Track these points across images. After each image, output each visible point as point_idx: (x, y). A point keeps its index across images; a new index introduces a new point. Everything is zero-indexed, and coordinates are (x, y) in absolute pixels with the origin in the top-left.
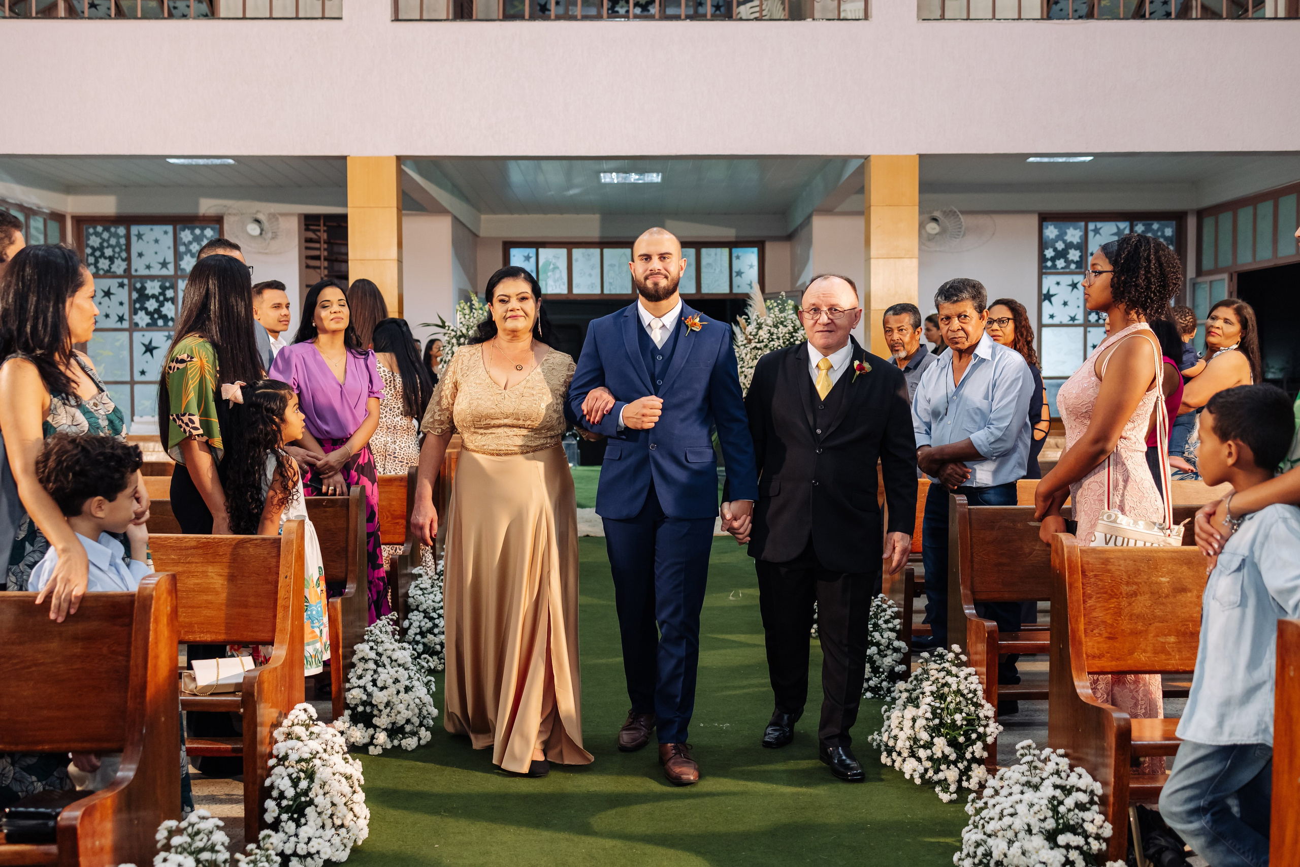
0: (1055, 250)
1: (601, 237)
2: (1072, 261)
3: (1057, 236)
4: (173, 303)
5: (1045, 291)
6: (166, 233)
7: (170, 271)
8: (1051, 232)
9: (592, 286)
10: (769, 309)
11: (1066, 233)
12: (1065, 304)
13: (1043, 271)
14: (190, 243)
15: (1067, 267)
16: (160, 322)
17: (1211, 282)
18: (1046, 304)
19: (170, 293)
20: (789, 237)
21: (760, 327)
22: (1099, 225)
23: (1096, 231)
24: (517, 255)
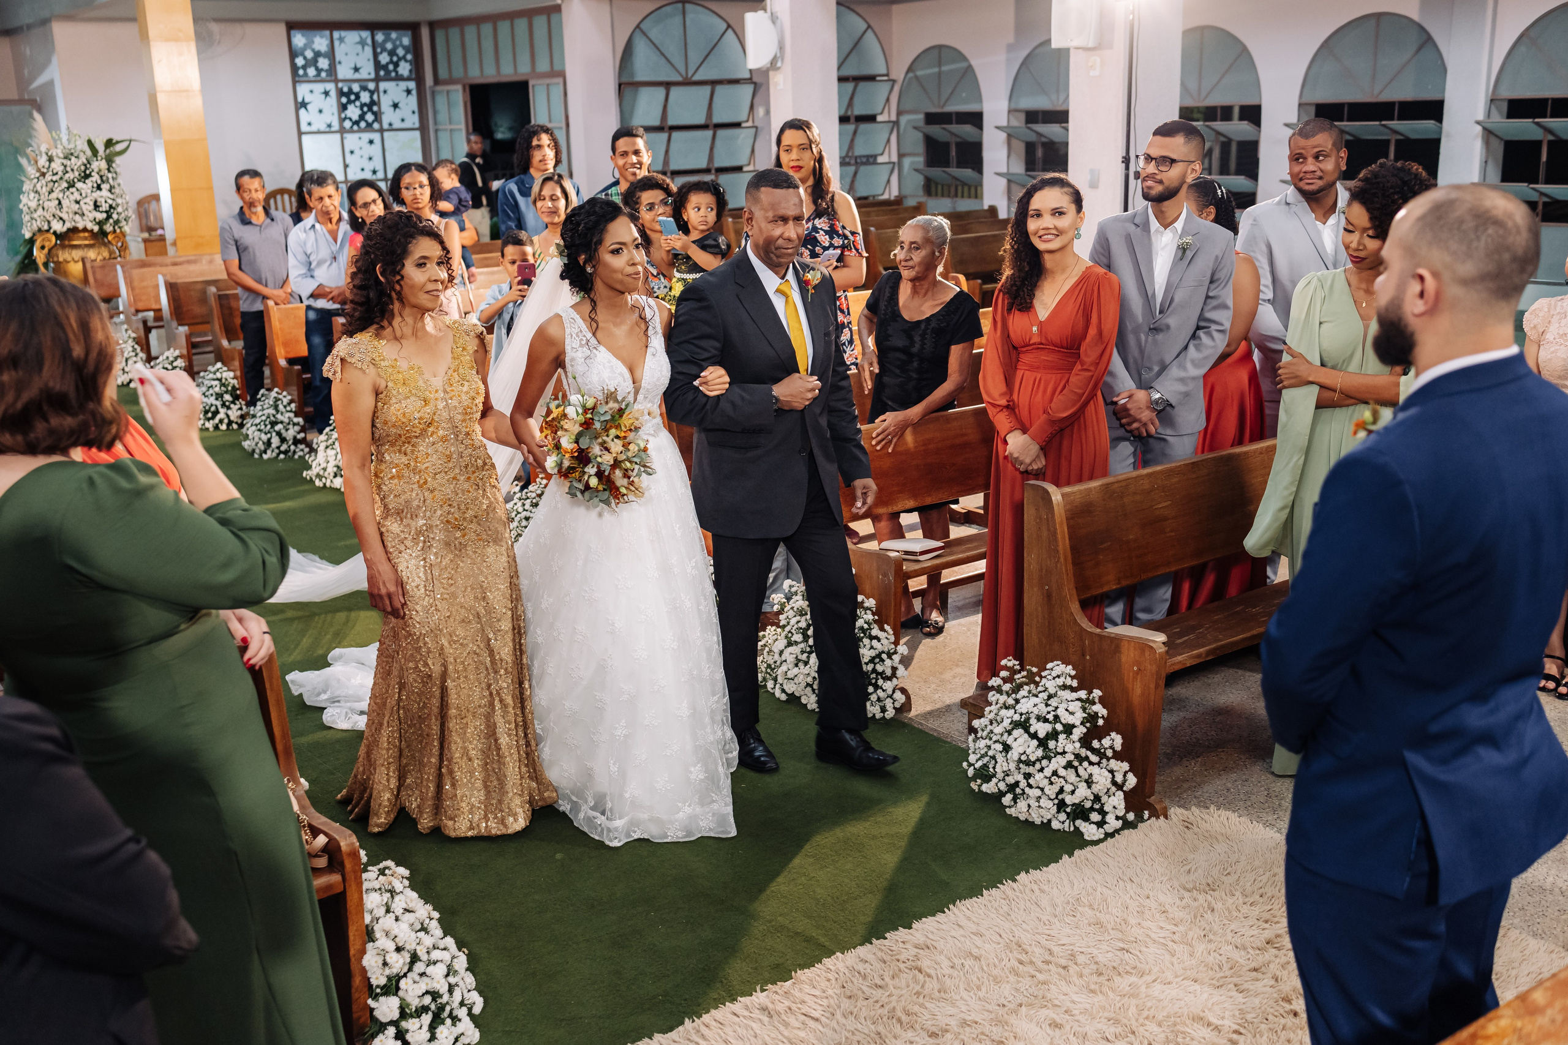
0: (305, 58)
2: (322, 70)
3: (305, 45)
5: (300, 99)
8: (299, 40)
11: (313, 42)
12: (320, 111)
13: (296, 77)
15: (318, 75)
17: (447, 91)
18: (302, 111)
20: (8, 33)
21: (51, 160)
22: (343, 33)
23: (341, 40)
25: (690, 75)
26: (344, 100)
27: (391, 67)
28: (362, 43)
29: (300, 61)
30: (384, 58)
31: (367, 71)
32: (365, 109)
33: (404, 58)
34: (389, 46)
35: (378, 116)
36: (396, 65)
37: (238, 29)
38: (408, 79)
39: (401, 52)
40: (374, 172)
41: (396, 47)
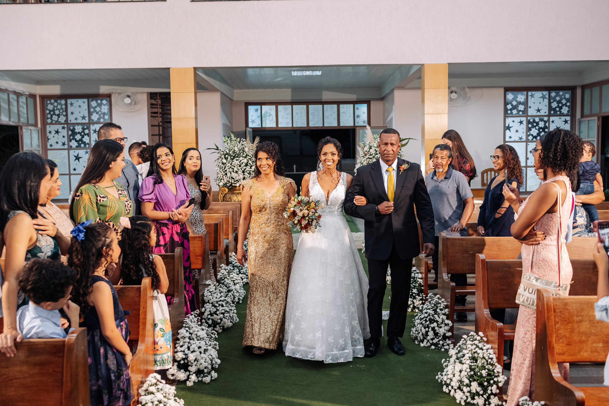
0: (512, 105)
1: (292, 100)
2: (520, 111)
3: (513, 99)
4: (88, 136)
5: (507, 125)
6: (84, 102)
7: (86, 121)
8: (510, 96)
9: (288, 123)
10: (375, 139)
11: (517, 97)
12: (517, 131)
13: (506, 115)
14: (96, 107)
15: (518, 113)
16: (82, 145)
17: (588, 121)
18: (507, 131)
19: (87, 131)
20: (382, 99)
21: (370, 148)
22: (534, 93)
23: (532, 96)
24: (251, 109)
26: (530, 126)
27: (558, 109)
28: (543, 97)
29: (509, 107)
30: (554, 105)
31: (545, 111)
32: (541, 130)
33: (565, 105)
34: (558, 99)
36: (561, 108)
37: (478, 92)
38: (567, 115)
39: (564, 102)
41: (561, 99)
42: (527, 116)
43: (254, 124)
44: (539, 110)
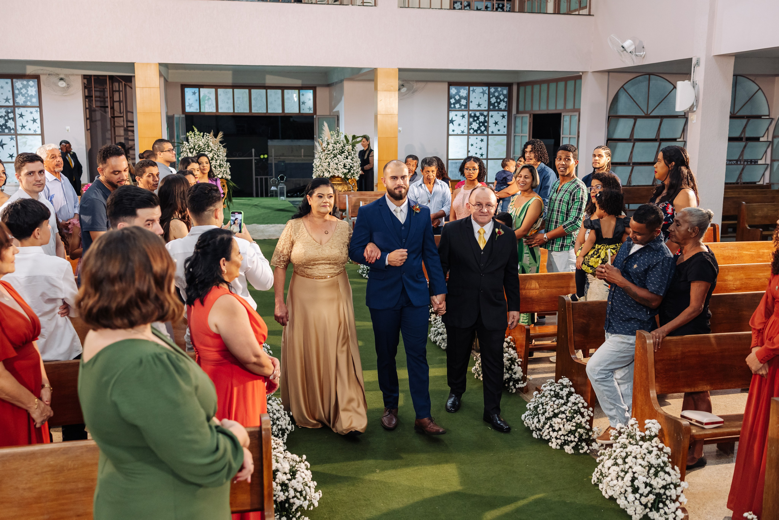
0: (455, 99)
1: (233, 83)
2: (463, 105)
3: (456, 93)
4: (13, 120)
5: (450, 119)
6: (7, 83)
7: (11, 104)
8: (453, 91)
9: (229, 108)
10: (332, 135)
11: (460, 92)
12: (459, 125)
13: (450, 108)
14: (21, 89)
15: (460, 107)
16: (6, 131)
17: (522, 117)
18: (451, 125)
19: (11, 115)
20: (329, 86)
21: (328, 144)
22: (475, 88)
23: (473, 91)
24: (189, 92)
25: (649, 113)
26: (471, 120)
27: (496, 104)
28: (483, 93)
29: (452, 101)
30: (493, 100)
31: (484, 106)
32: (481, 124)
33: (503, 100)
34: (496, 94)
35: (487, 128)
36: (499, 103)
38: (504, 110)
39: (502, 97)
40: (482, 155)
41: (500, 95)
42: (469, 110)
43: (192, 108)
44: (479, 105)
